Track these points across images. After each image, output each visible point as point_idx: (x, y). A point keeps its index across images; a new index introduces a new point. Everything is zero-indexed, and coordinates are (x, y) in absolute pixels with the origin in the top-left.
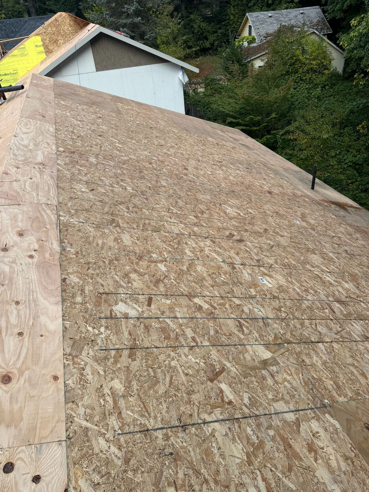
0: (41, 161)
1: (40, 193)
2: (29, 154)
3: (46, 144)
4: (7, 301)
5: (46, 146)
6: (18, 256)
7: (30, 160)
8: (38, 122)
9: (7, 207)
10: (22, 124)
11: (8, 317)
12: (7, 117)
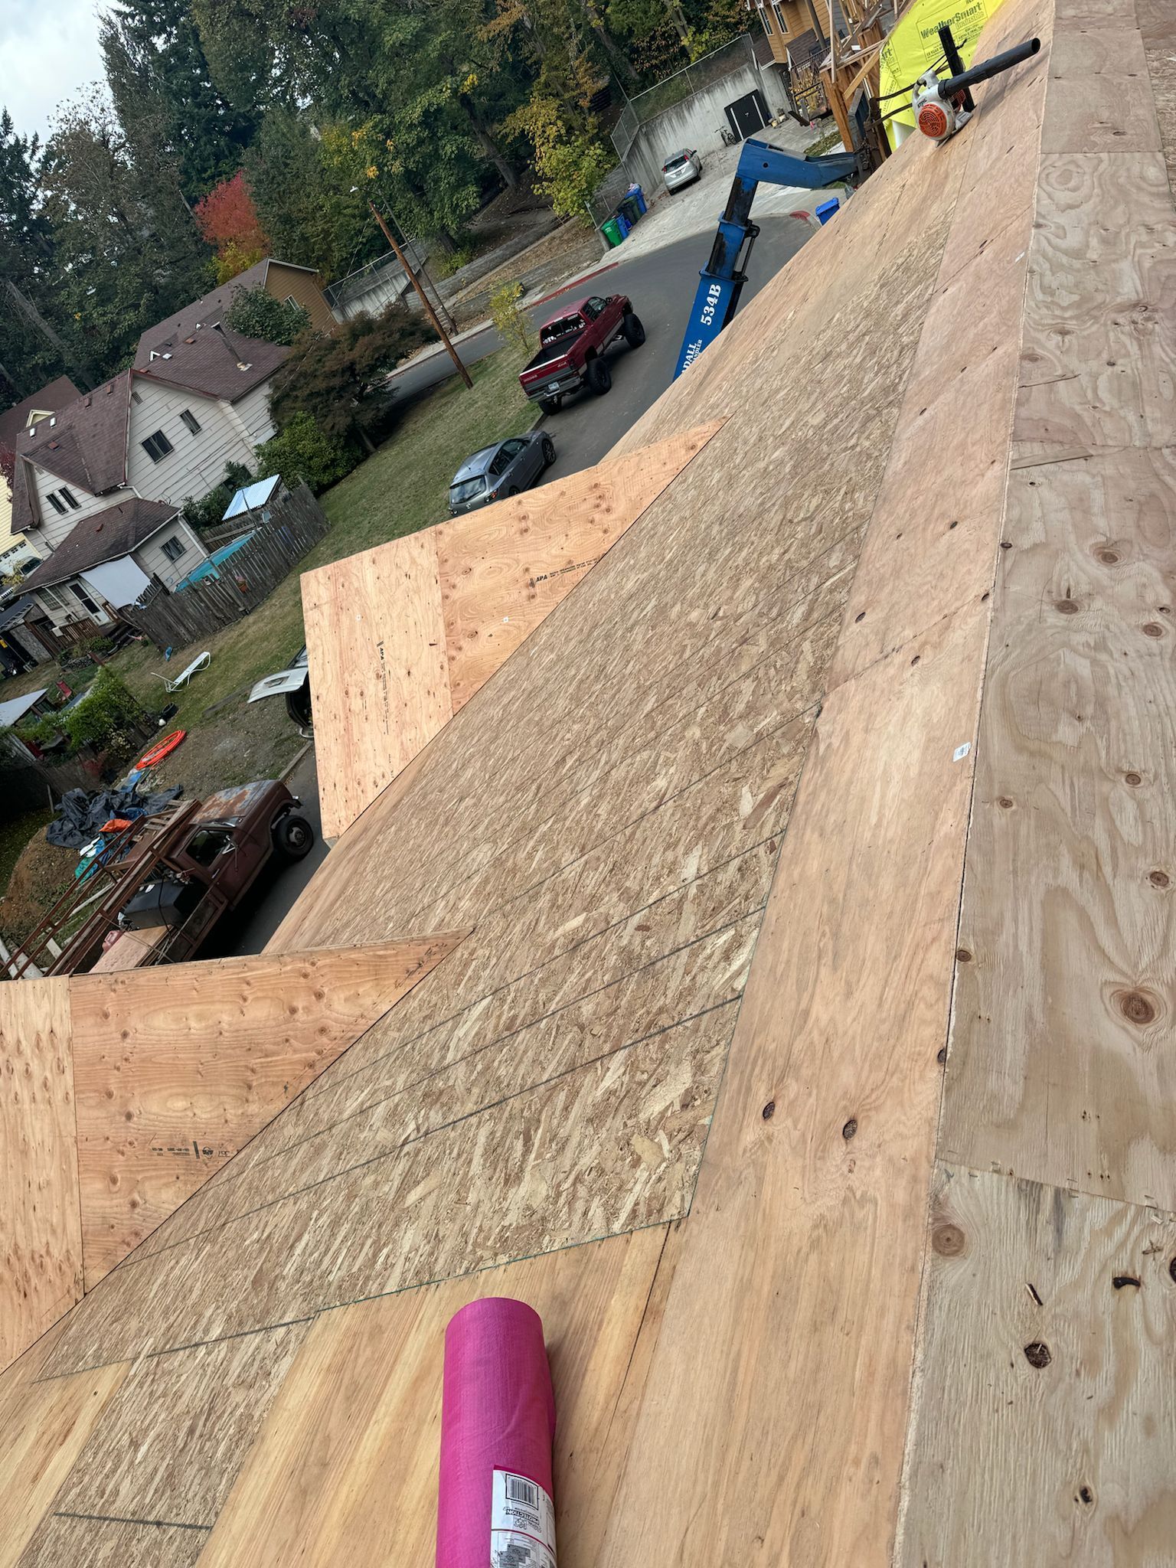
0: (1134, 297)
1: (1148, 409)
2: (1091, 281)
3: (1142, 230)
4: (1101, 770)
5: (1145, 238)
6: (1112, 627)
7: (1099, 298)
8: (1104, 156)
9: (1052, 467)
10: (1052, 179)
11: (1113, 821)
12: (992, 167)
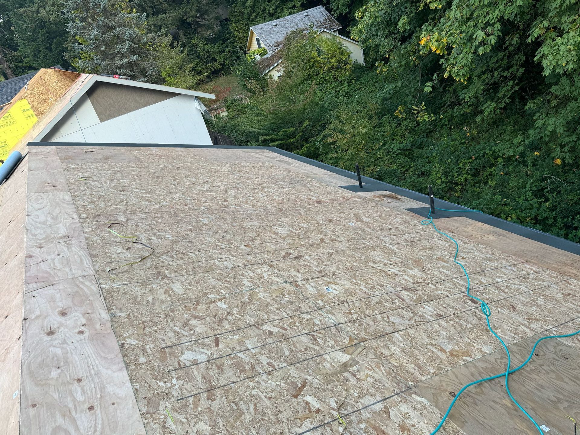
0: (64, 234)
1: (72, 267)
2: (49, 231)
3: (66, 214)
4: (68, 382)
5: (66, 216)
6: (67, 335)
7: (53, 236)
8: (50, 193)
9: (40, 290)
10: (32, 201)
11: (74, 397)
12: (11, 197)
